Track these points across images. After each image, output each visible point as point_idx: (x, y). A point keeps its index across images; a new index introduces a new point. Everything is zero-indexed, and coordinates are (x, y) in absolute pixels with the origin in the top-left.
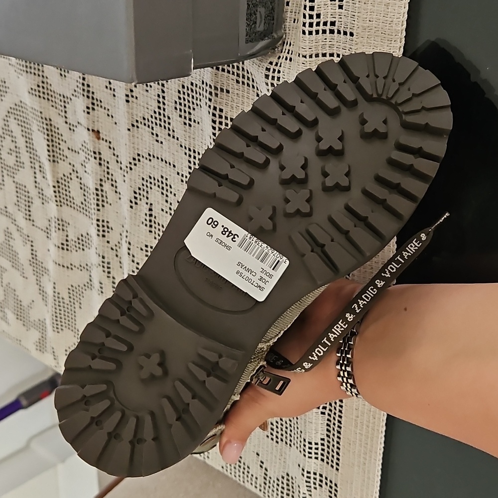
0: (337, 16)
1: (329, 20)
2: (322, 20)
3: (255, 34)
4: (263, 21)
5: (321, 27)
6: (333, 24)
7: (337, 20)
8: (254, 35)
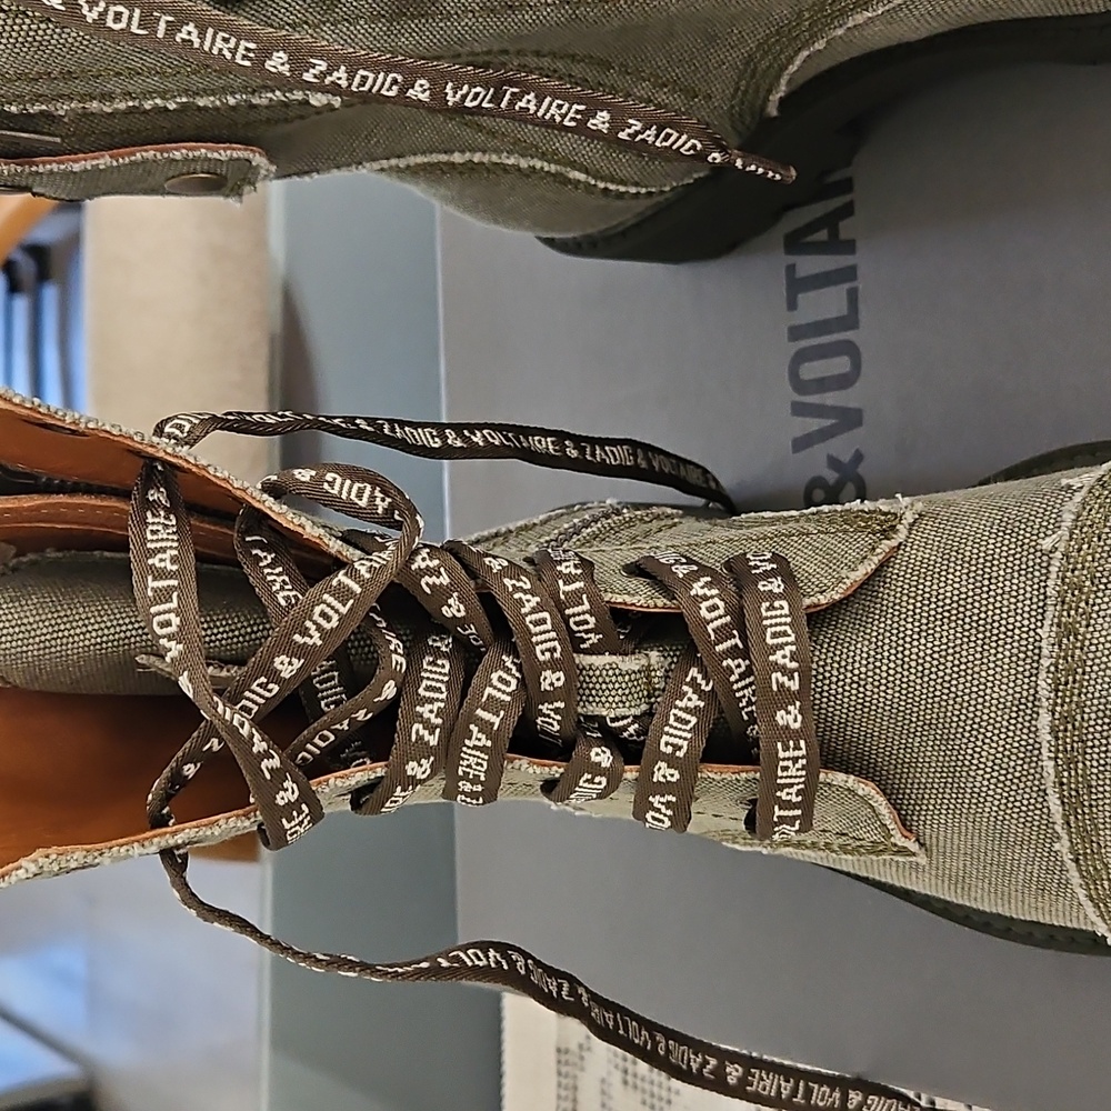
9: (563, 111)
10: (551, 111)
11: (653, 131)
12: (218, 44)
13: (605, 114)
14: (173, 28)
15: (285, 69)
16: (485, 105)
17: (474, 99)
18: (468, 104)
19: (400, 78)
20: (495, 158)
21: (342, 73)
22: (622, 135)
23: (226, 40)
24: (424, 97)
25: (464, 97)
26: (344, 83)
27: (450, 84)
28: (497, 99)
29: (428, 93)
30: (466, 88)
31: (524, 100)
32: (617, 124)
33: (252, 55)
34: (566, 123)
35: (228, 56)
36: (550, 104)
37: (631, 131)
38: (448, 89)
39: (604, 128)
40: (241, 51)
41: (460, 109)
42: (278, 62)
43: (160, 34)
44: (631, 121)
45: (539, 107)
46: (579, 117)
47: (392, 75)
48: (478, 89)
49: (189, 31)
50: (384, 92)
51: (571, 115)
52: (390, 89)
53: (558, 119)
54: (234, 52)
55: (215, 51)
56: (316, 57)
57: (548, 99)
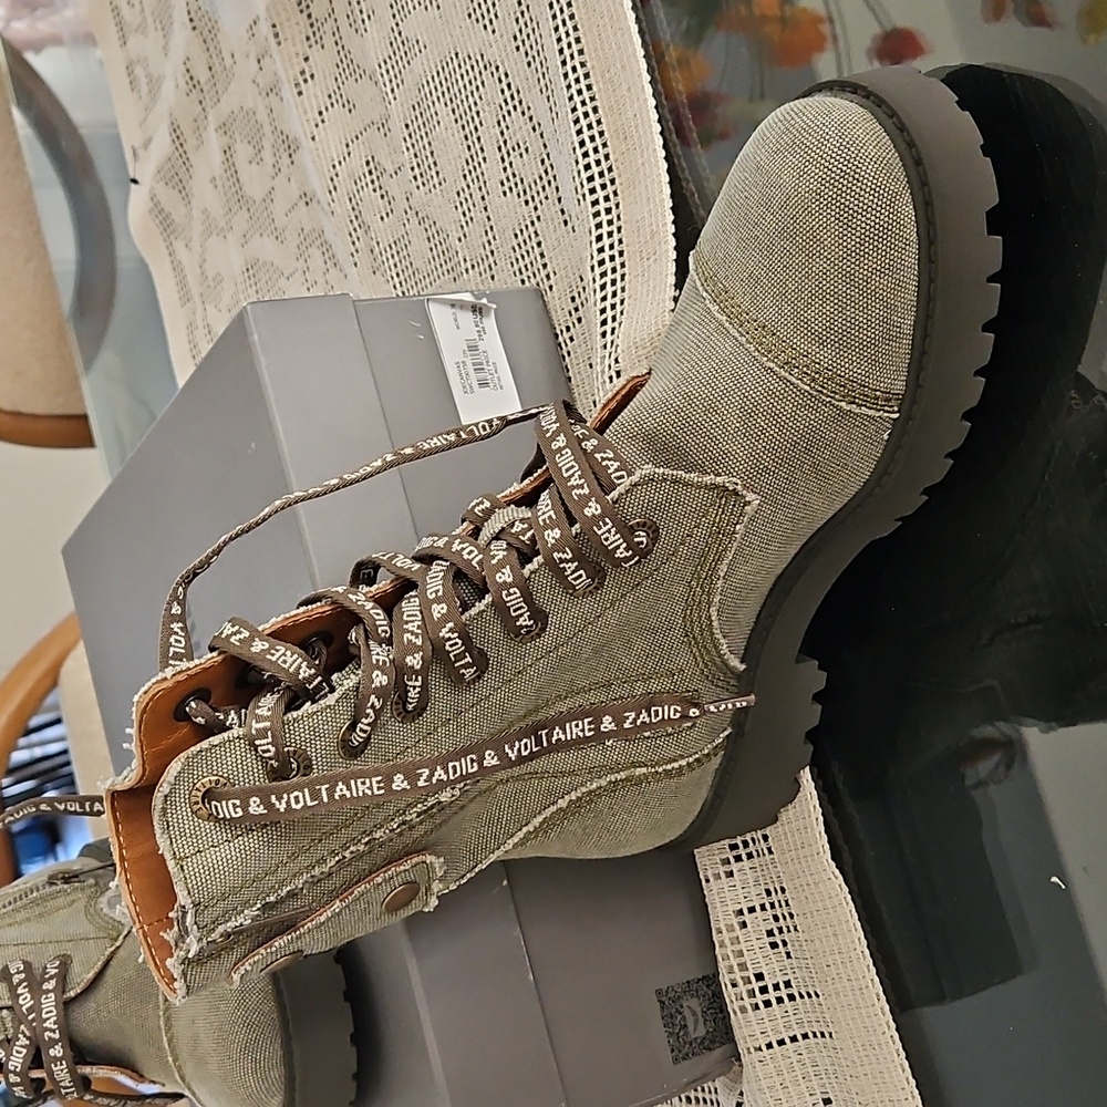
0: (789, 971)
1: (781, 980)
2: (768, 981)
3: (691, 1045)
4: (701, 1020)
5: (772, 995)
6: (788, 984)
7: (791, 977)
8: (688, 1046)
9: (581, 727)
10: (574, 732)
11: (644, 714)
12: (360, 788)
13: (607, 717)
14: (331, 792)
15: (405, 785)
16: (535, 750)
17: (526, 749)
18: (524, 753)
19: (474, 757)
20: (584, 790)
21: (439, 771)
22: (626, 726)
23: (363, 783)
24: (495, 762)
25: (519, 750)
26: (444, 777)
27: (506, 746)
28: (539, 742)
29: (496, 758)
30: (517, 744)
31: (555, 734)
32: (619, 721)
33: (382, 785)
34: (588, 734)
35: (369, 792)
36: (571, 728)
37: (630, 720)
38: (507, 750)
39: (612, 727)
40: (375, 786)
41: (521, 760)
42: (399, 782)
43: (325, 800)
44: (626, 714)
45: (565, 733)
46: (592, 726)
47: (468, 758)
48: (525, 740)
49: (341, 788)
50: (470, 771)
51: (587, 727)
52: (472, 767)
53: (581, 734)
54: (371, 788)
55: (361, 794)
56: (419, 768)
57: (568, 725)
